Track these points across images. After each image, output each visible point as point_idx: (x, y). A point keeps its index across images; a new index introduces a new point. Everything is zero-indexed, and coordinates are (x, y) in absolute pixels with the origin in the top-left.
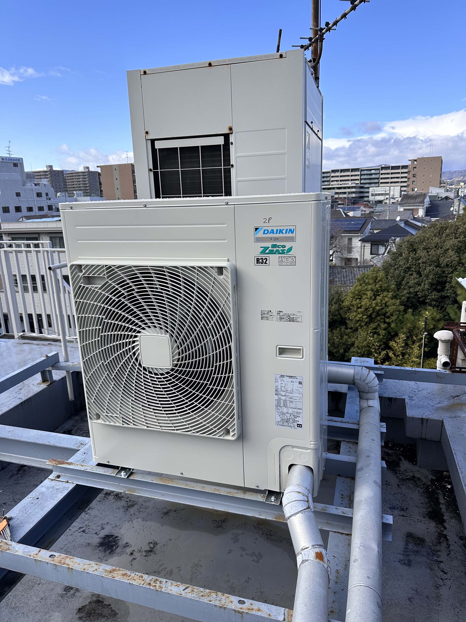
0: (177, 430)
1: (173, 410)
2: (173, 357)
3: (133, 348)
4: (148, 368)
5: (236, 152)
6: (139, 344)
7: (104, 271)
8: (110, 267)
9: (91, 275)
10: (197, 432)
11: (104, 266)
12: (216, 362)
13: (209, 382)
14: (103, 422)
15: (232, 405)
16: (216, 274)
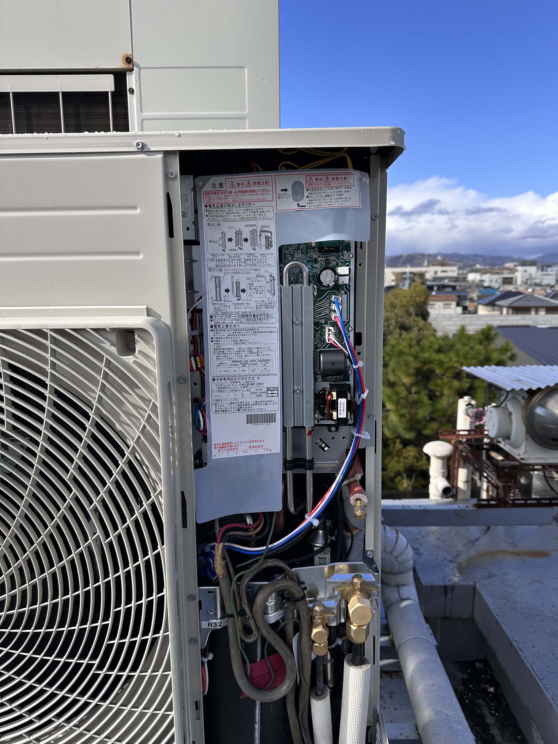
5: (141, 109)
12: (118, 604)
13: (98, 659)
15: (164, 717)
16: (114, 350)
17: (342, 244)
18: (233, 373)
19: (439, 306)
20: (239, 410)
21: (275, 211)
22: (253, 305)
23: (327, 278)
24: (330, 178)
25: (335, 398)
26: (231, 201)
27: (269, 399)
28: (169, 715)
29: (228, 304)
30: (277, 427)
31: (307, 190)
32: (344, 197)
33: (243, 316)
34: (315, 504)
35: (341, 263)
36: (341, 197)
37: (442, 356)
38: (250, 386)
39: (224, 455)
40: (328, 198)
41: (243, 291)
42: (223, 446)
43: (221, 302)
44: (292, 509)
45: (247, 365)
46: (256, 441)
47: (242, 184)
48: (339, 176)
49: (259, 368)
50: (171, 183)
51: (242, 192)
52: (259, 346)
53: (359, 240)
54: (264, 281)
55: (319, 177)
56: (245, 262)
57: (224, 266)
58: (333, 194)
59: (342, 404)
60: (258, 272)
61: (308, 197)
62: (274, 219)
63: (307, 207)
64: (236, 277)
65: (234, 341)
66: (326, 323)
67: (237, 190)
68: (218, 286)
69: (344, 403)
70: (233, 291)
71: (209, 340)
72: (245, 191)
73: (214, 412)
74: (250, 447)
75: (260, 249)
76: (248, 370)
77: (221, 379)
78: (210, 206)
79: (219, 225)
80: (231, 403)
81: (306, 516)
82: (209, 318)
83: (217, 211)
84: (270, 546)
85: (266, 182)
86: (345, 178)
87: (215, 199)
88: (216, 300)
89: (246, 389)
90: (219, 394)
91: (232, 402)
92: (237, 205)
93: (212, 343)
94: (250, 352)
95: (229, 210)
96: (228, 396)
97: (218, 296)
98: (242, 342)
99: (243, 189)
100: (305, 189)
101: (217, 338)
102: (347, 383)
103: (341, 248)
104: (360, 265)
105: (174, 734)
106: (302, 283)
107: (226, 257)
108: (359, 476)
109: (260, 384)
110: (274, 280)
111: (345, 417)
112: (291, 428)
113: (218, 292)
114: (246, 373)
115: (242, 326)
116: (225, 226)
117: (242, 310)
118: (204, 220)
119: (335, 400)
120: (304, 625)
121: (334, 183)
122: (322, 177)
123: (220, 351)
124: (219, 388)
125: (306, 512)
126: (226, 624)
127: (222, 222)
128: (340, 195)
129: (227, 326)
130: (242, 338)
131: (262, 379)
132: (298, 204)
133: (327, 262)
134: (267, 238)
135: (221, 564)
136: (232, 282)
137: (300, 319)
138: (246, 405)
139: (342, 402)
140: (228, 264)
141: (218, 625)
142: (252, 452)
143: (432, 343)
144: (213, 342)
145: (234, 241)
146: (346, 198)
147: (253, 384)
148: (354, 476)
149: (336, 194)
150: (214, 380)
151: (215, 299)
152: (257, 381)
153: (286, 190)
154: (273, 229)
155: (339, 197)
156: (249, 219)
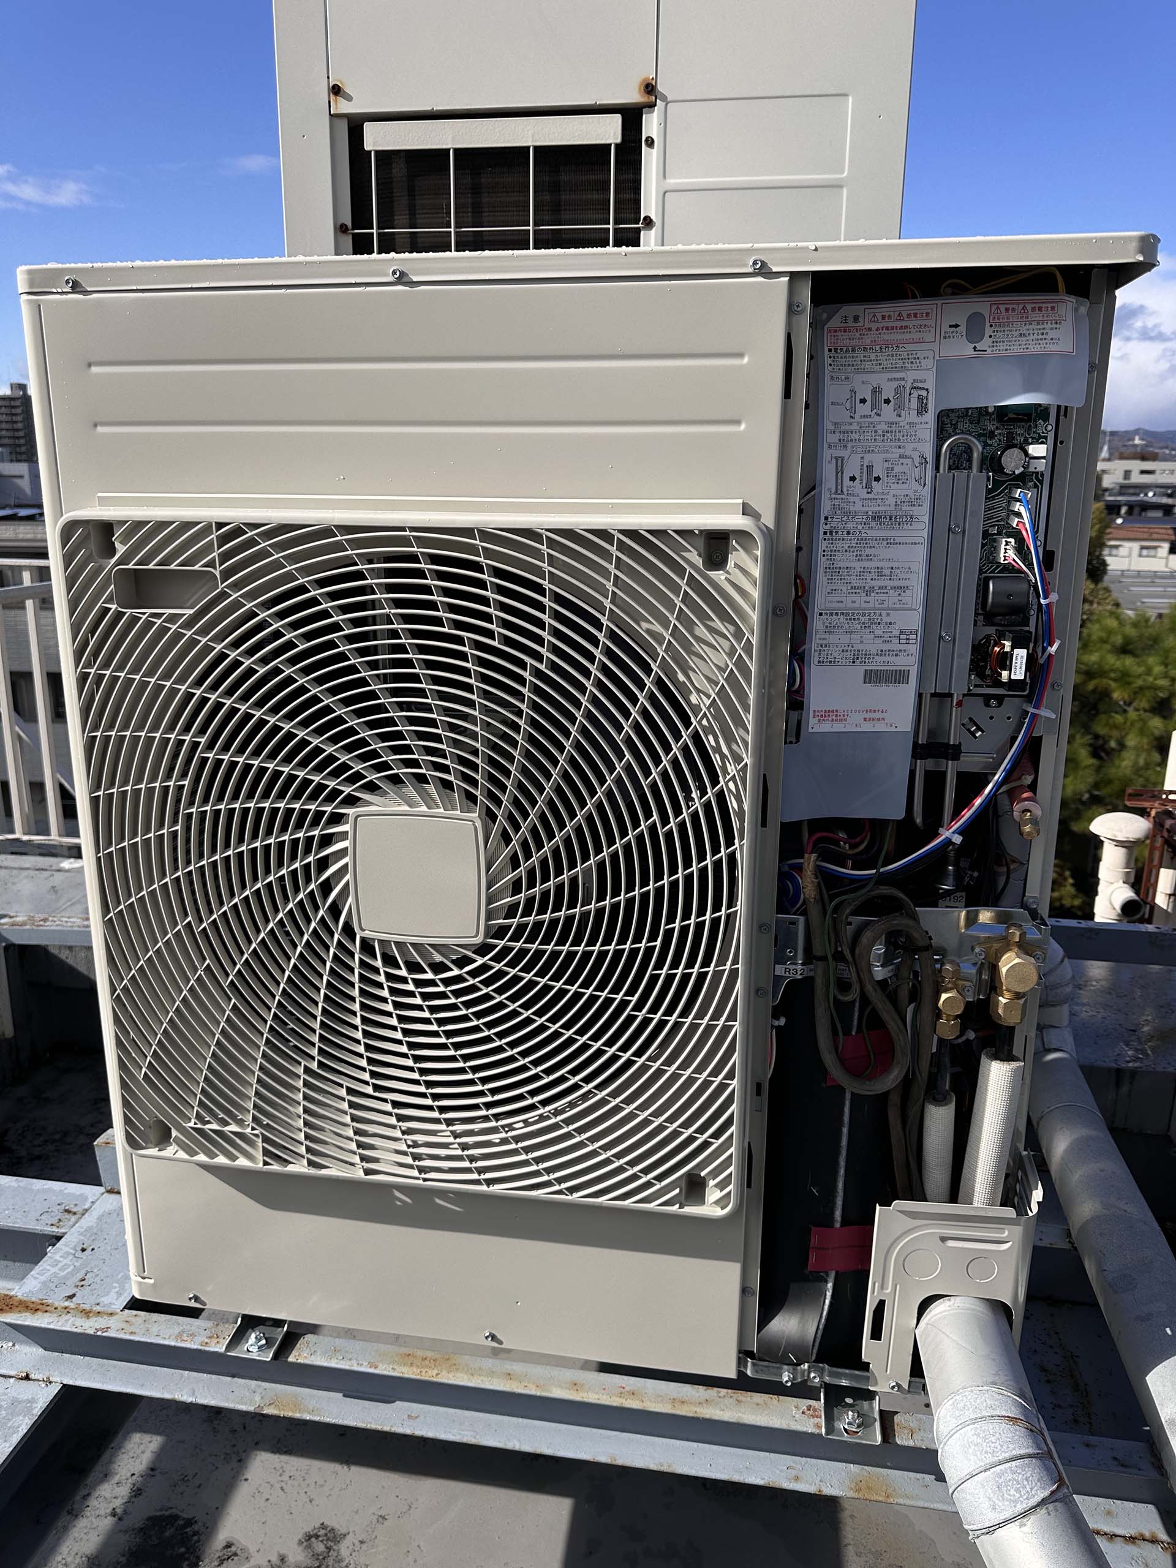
0: (489, 1182)
1: (476, 1107)
2: (490, 900)
3: (323, 864)
4: (381, 942)
5: (664, 173)
6: (350, 851)
7: (209, 548)
8: (238, 531)
9: (151, 566)
10: (572, 1190)
11: (210, 525)
12: (671, 919)
13: (637, 996)
14: (182, 1155)
15: (722, 1087)
16: (699, 561)
17: (1036, 409)
18: (850, 605)
19: (1131, 549)
20: (854, 662)
21: (937, 357)
22: (891, 501)
23: (1012, 462)
24: (1029, 307)
25: (1007, 649)
26: (868, 342)
27: (902, 647)
28: (729, 1085)
29: (852, 499)
30: (908, 693)
31: (991, 326)
32: (1048, 337)
33: (873, 518)
34: (956, 814)
35: (1033, 438)
36: (1045, 336)
37: (1129, 661)
38: (874, 626)
39: (826, 727)
40: (1023, 339)
41: (878, 479)
42: (825, 715)
43: (843, 496)
44: (919, 820)
45: (873, 594)
46: (875, 711)
47: (889, 317)
48: (1044, 305)
49: (892, 598)
50: (795, 318)
51: (887, 329)
52: (894, 565)
53: (1063, 404)
54: (910, 465)
55: (1011, 307)
56: (884, 436)
57: (852, 440)
58: (1031, 332)
59: (1019, 657)
60: (901, 450)
61: (990, 336)
62: (934, 369)
63: (989, 351)
64: (868, 457)
65: (857, 556)
66: (999, 533)
67: (880, 325)
68: (839, 471)
69: (1022, 657)
70: (861, 480)
71: (820, 553)
72: (892, 328)
73: (816, 663)
74: (865, 719)
75: (907, 416)
76: (873, 602)
77: (831, 614)
78: (836, 350)
79: (847, 378)
80: (843, 651)
81: (941, 830)
82: (822, 520)
83: (845, 357)
84: (882, 870)
85: (927, 314)
86: (1053, 308)
87: (844, 340)
88: (836, 493)
89: (868, 631)
90: (826, 636)
91: (845, 649)
92: (878, 348)
93: (824, 559)
94: (880, 574)
95: (865, 356)
96: (840, 639)
97: (839, 487)
98: (869, 558)
99: (890, 324)
100: (988, 324)
101: (832, 551)
102: (1027, 629)
103: (1034, 415)
104: (1061, 443)
105: (733, 1114)
106: (970, 468)
107: (855, 427)
108: (1028, 780)
109: (890, 623)
110: (926, 462)
111: (1022, 678)
112: (929, 695)
113: (840, 481)
114: (871, 605)
115: (871, 533)
116: (857, 380)
117: (872, 509)
118: (827, 371)
119: (1007, 652)
120: (928, 991)
121: (1036, 316)
122: (1016, 306)
123: (834, 571)
124: (827, 627)
125: (940, 824)
126: (812, 974)
127: (852, 375)
128: (1043, 334)
129: (848, 533)
130: (869, 551)
131: (894, 616)
132: (975, 348)
133: (1010, 436)
134: (920, 398)
135: (812, 882)
136: (862, 465)
137: (961, 525)
138: (866, 654)
139: (1021, 655)
140: (857, 438)
141: (799, 973)
142: (867, 727)
143: (1110, 632)
144: (826, 557)
145: (869, 403)
146: (1052, 339)
147: (879, 623)
148: (1020, 779)
149: (1035, 332)
150: (821, 614)
151: (833, 491)
152: (886, 619)
153: (957, 326)
154: (930, 385)
155: (1041, 337)
156: (894, 369)
